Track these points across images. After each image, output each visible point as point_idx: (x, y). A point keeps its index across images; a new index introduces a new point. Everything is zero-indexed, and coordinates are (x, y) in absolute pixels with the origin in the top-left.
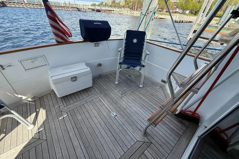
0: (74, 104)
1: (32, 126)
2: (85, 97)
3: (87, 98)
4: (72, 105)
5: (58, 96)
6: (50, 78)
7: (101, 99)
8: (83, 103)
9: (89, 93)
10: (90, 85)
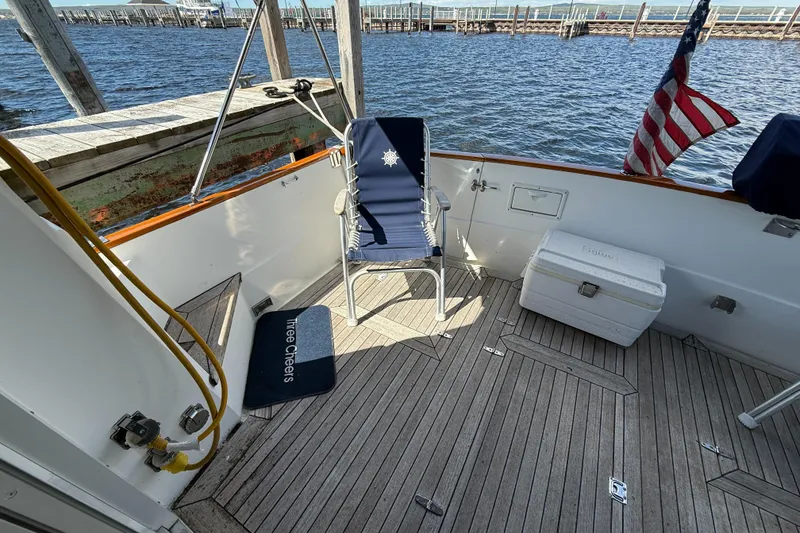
0: (535, 346)
1: (442, 317)
2: (576, 357)
3: (580, 364)
4: (529, 345)
5: (521, 301)
6: (537, 251)
7: (619, 407)
8: (557, 365)
9: (599, 357)
10: (625, 340)
